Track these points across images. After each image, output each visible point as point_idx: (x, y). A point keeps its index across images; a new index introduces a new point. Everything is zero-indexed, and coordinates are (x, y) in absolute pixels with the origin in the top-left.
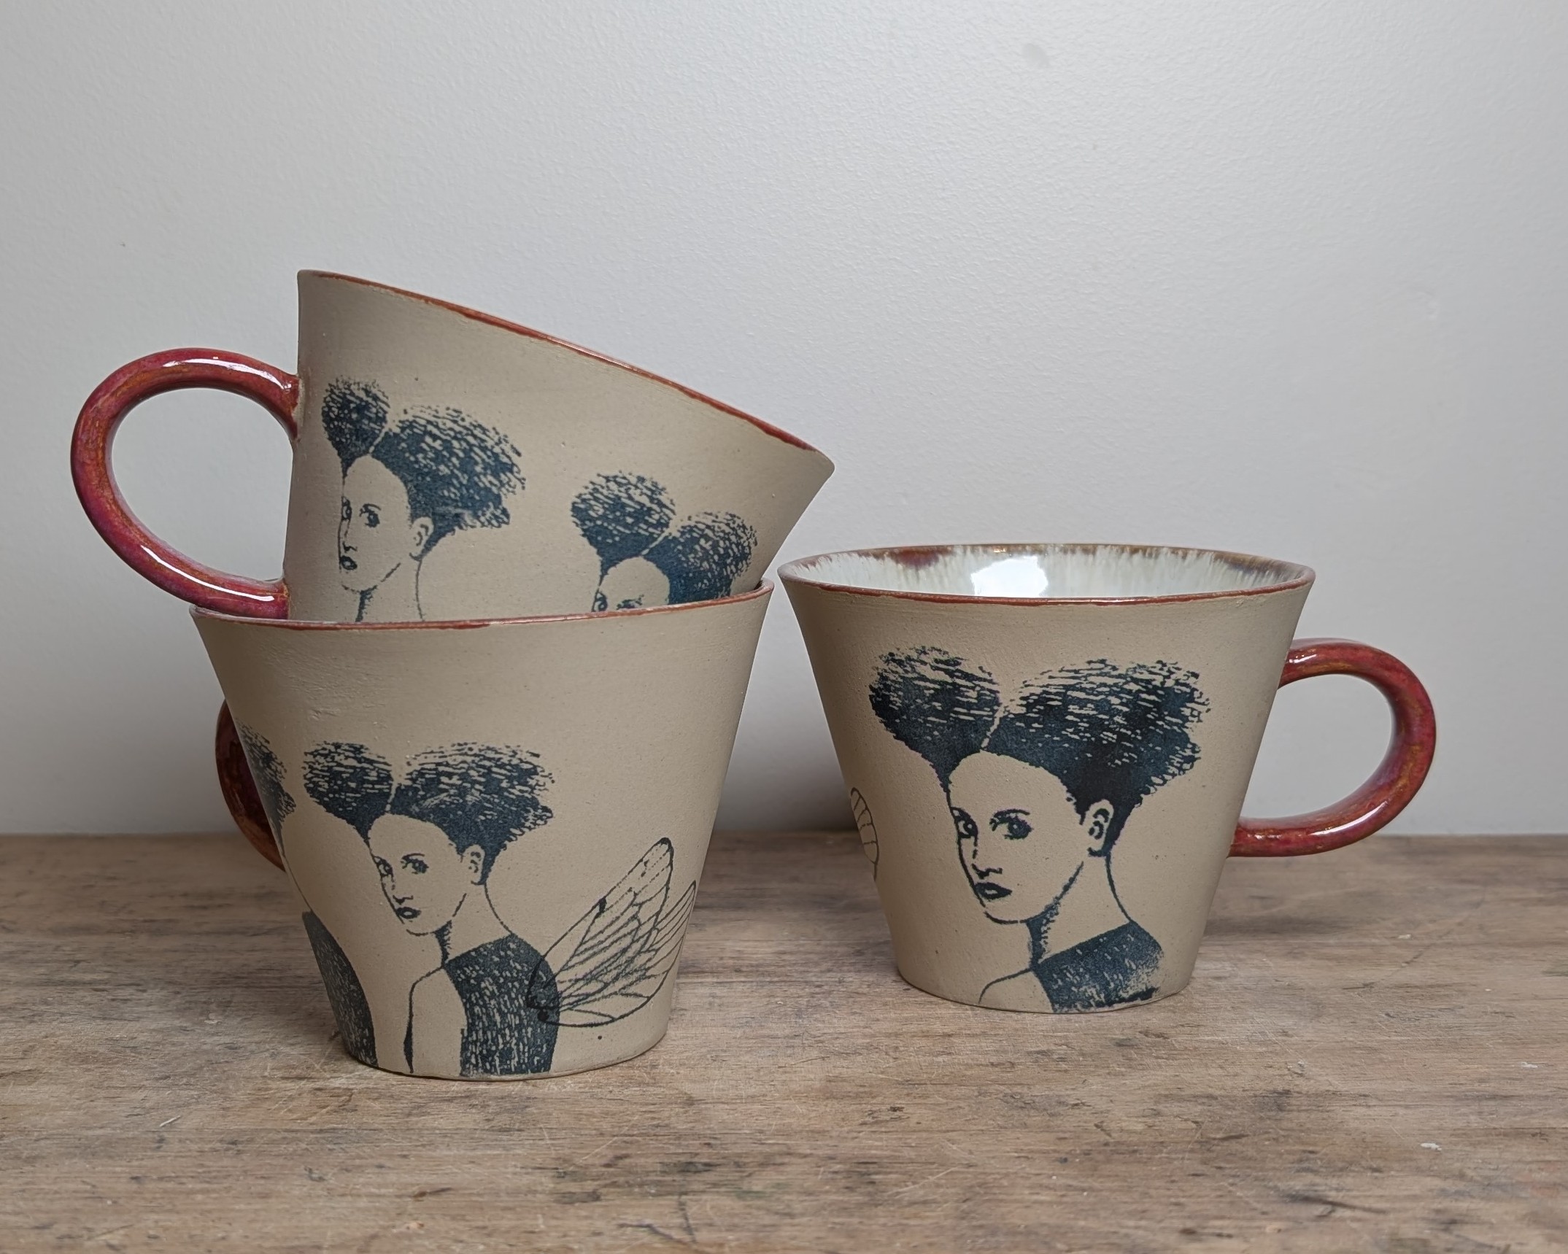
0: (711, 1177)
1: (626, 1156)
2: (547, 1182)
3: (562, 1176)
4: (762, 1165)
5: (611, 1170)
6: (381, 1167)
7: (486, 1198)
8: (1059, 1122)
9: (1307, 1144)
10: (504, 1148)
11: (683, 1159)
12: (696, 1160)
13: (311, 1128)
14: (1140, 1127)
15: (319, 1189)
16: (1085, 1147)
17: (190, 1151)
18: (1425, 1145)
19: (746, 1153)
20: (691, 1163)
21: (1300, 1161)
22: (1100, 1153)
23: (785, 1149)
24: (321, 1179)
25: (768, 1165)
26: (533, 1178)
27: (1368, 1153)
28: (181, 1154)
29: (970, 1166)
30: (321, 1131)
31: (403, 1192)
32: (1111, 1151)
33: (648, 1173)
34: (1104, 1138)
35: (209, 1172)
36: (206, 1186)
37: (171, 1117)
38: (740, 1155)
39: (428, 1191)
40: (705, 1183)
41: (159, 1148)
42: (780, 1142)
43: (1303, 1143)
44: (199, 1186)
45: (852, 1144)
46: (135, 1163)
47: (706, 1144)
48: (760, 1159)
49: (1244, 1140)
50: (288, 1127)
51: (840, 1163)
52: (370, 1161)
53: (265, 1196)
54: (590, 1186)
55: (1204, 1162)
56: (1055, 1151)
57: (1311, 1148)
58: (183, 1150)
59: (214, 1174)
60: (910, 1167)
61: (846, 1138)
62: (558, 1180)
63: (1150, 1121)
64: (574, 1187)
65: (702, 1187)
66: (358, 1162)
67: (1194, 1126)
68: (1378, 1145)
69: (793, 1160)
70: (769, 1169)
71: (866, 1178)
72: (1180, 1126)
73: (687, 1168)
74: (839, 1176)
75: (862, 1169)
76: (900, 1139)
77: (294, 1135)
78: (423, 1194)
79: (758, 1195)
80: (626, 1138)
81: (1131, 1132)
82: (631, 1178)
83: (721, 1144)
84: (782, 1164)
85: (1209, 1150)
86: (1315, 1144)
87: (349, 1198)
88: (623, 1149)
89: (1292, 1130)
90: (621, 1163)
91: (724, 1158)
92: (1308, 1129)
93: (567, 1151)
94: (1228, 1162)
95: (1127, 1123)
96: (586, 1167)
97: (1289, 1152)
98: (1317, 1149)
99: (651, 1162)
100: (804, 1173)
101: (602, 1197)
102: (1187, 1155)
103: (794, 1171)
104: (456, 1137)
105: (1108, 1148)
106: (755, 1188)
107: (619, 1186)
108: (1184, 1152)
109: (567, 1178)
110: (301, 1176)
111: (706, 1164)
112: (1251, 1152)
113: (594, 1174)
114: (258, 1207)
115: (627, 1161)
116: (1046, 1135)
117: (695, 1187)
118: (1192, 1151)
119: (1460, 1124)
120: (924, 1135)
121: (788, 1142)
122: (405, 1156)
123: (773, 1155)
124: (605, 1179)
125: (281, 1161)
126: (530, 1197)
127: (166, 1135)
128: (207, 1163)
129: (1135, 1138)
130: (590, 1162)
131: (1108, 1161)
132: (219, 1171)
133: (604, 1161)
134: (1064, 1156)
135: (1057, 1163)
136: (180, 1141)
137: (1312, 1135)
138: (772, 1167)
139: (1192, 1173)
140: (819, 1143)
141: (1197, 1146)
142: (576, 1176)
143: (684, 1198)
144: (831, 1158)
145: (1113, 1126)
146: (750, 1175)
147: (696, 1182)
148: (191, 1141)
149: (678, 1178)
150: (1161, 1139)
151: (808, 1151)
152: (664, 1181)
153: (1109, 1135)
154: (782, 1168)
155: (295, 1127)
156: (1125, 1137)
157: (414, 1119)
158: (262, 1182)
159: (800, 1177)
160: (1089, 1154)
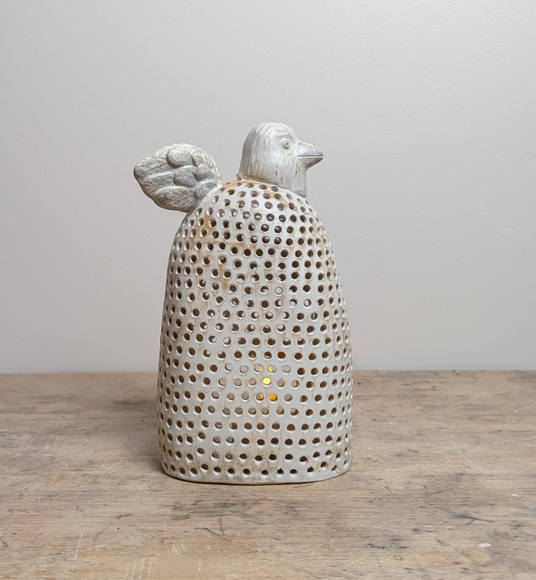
0: (233, 509)
1: (201, 501)
2: (169, 511)
3: (175, 508)
4: (253, 504)
5: (195, 506)
6: (105, 505)
7: (145, 518)
8: (371, 486)
9: (467, 495)
10: (154, 498)
11: (223, 502)
12: (228, 502)
13: (81, 490)
14: (402, 488)
15: (81, 514)
16: (380, 496)
17: (32, 499)
18: (512, 495)
19: (248, 499)
20: (226, 503)
21: (463, 501)
22: (385, 498)
23: (263, 498)
24: (82, 510)
25: (256, 504)
26: (164, 510)
27: (490, 498)
28: (28, 501)
29: (334, 504)
30: (84, 491)
31: (113, 515)
32: (390, 497)
33: (209, 508)
34: (388, 492)
35: (39, 508)
36: (37, 513)
37: (26, 486)
38: (245, 500)
39: (123, 515)
40: (230, 511)
41: (20, 498)
42: (262, 495)
43: (465, 494)
44: (35, 513)
45: (290, 495)
46: (11, 504)
47: (232, 496)
48: (253, 502)
49: (443, 493)
50: (71, 490)
51: (284, 503)
52: (101, 503)
53: (60, 517)
54: (185, 513)
55: (426, 502)
56: (368, 498)
57: (468, 496)
58: (30, 499)
59: (41, 508)
60: (311, 504)
61: (287, 493)
62: (174, 511)
63: (407, 486)
64: (179, 513)
65: (229, 513)
66: (97, 503)
67: (424, 488)
68: (494, 495)
69: (266, 502)
70: (256, 506)
71: (294, 509)
72: (418, 488)
73: (224, 505)
74: (283, 508)
75: (292, 505)
76: (309, 493)
77: (73, 493)
78: (121, 516)
79: (251, 516)
80: (202, 494)
81: (398, 490)
82: (202, 510)
83: (239, 496)
84: (261, 504)
85: (428, 497)
86: (470, 495)
87: (92, 518)
88: (200, 498)
89: (462, 489)
90: (199, 503)
91: (239, 501)
92: (468, 489)
93: (178, 499)
94: (435, 502)
95: (398, 487)
96: (186, 505)
97: (459, 498)
98: (470, 496)
99: (210, 503)
100: (269, 507)
101: (190, 517)
102: (419, 499)
103: (266, 506)
104: (136, 493)
105: (388, 497)
106: (250, 513)
107: (197, 513)
108: (418, 498)
109: (177, 509)
110: (74, 509)
111: (233, 504)
112: (444, 498)
113: (188, 508)
114: (57, 521)
115: (201, 503)
116: (366, 491)
117: (227, 513)
118: (422, 498)
119: (527, 487)
120: (318, 492)
121: (265, 495)
122: (115, 501)
123: (258, 500)
124: (192, 510)
125: (67, 503)
126: (162, 517)
127: (23, 493)
128: (38, 504)
129: (400, 493)
130: (187, 503)
131: (388, 502)
132: (42, 507)
133: (192, 503)
134: (371, 500)
135: (368, 503)
136: (29, 495)
137: (469, 491)
138: (257, 505)
139: (421, 506)
140: (277, 495)
141: (424, 496)
142: (181, 509)
143: (222, 517)
144: (281, 501)
145: (392, 488)
146: (249, 508)
147: (227, 511)
148: (33, 495)
149: (220, 509)
150: (410, 493)
151: (272, 499)
152: (215, 511)
153: (390, 491)
154: (261, 505)
155: (74, 489)
156: (396, 492)
157: (120, 486)
158: (59, 511)
159: (268, 509)
160: (381, 499)
